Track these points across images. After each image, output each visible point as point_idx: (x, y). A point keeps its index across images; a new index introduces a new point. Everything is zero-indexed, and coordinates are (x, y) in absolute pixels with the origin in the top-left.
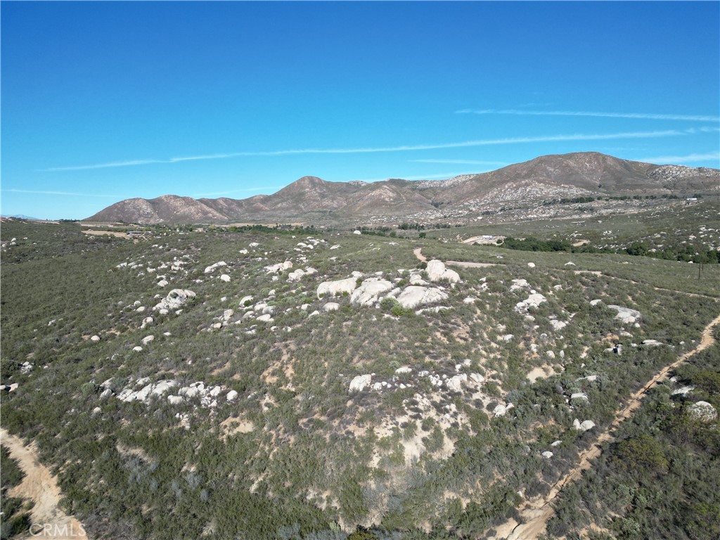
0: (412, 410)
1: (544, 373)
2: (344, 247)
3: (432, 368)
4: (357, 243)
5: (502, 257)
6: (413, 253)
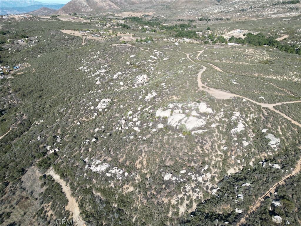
0: (184, 191)
1: (234, 171)
2: (170, 59)
3: (193, 170)
4: (175, 56)
5: (235, 83)
6: (197, 80)
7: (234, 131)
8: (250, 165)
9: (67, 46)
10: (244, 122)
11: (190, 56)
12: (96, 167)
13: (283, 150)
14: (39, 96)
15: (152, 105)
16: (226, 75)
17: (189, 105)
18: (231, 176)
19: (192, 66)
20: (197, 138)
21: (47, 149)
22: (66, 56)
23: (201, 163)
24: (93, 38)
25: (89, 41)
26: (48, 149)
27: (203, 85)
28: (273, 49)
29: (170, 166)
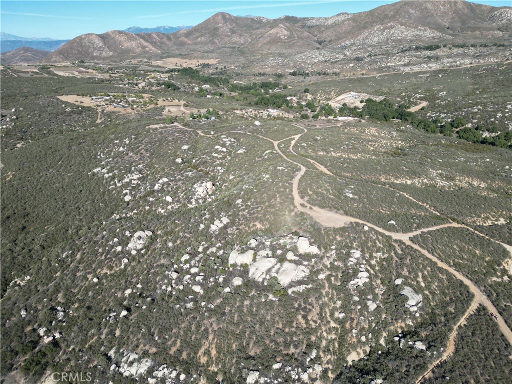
1: (357, 356)
2: (247, 152)
3: (293, 361)
4: (256, 146)
5: (351, 196)
6: (292, 192)
7: (354, 284)
8: (380, 345)
9: (69, 125)
10: (369, 268)
11: (279, 145)
12: (129, 368)
13: (428, 314)
14: (20, 226)
15: (223, 242)
16: (336, 182)
17: (282, 241)
18: (354, 367)
19: (283, 166)
20: (296, 301)
21: (39, 334)
22: (70, 146)
23: (305, 346)
24: (115, 110)
25: (109, 115)
26: (42, 333)
27: (302, 201)
28: (405, 126)
29: (256, 357)
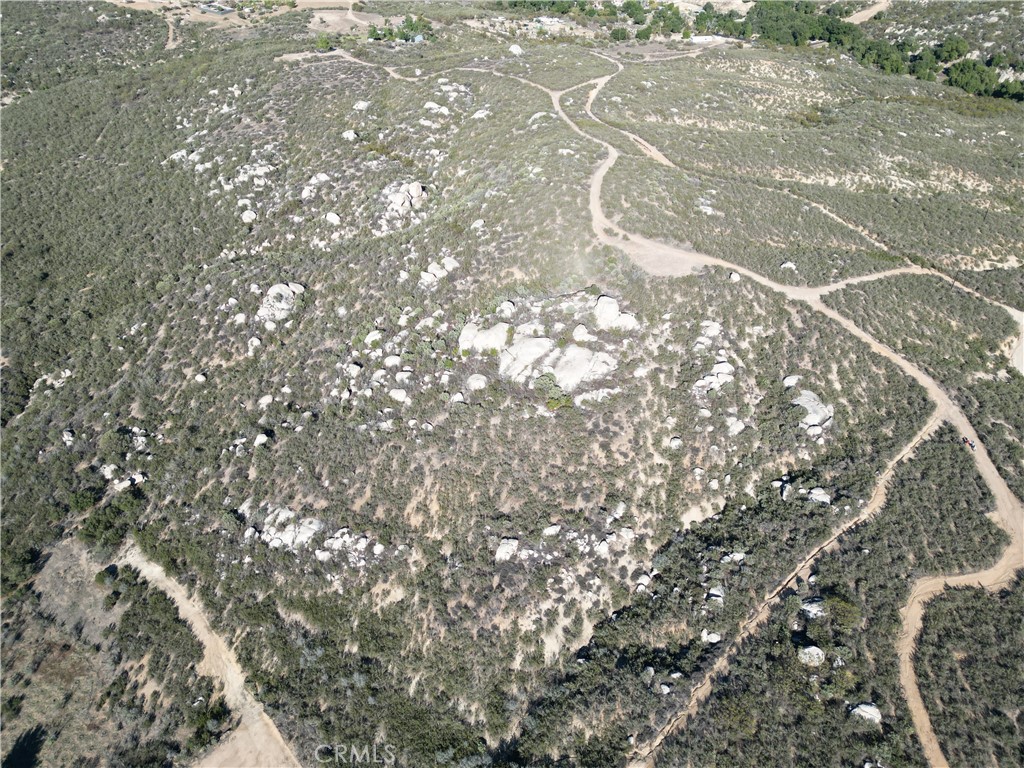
0: (555, 590)
1: (701, 514)
2: (494, 117)
3: (582, 522)
4: (514, 102)
5: (709, 211)
6: (588, 203)
7: (703, 387)
8: (746, 495)
9: (108, 54)
10: (734, 356)
11: (562, 101)
12: (279, 534)
13: (841, 440)
15: (446, 307)
16: (681, 182)
17: (564, 306)
18: (693, 532)
19: (570, 148)
20: (590, 418)
21: (103, 477)
22: (115, 103)
23: (604, 497)
24: (205, 18)
25: (192, 30)
26: (108, 475)
27: (608, 224)
28: (839, 61)
29: (513, 516)
